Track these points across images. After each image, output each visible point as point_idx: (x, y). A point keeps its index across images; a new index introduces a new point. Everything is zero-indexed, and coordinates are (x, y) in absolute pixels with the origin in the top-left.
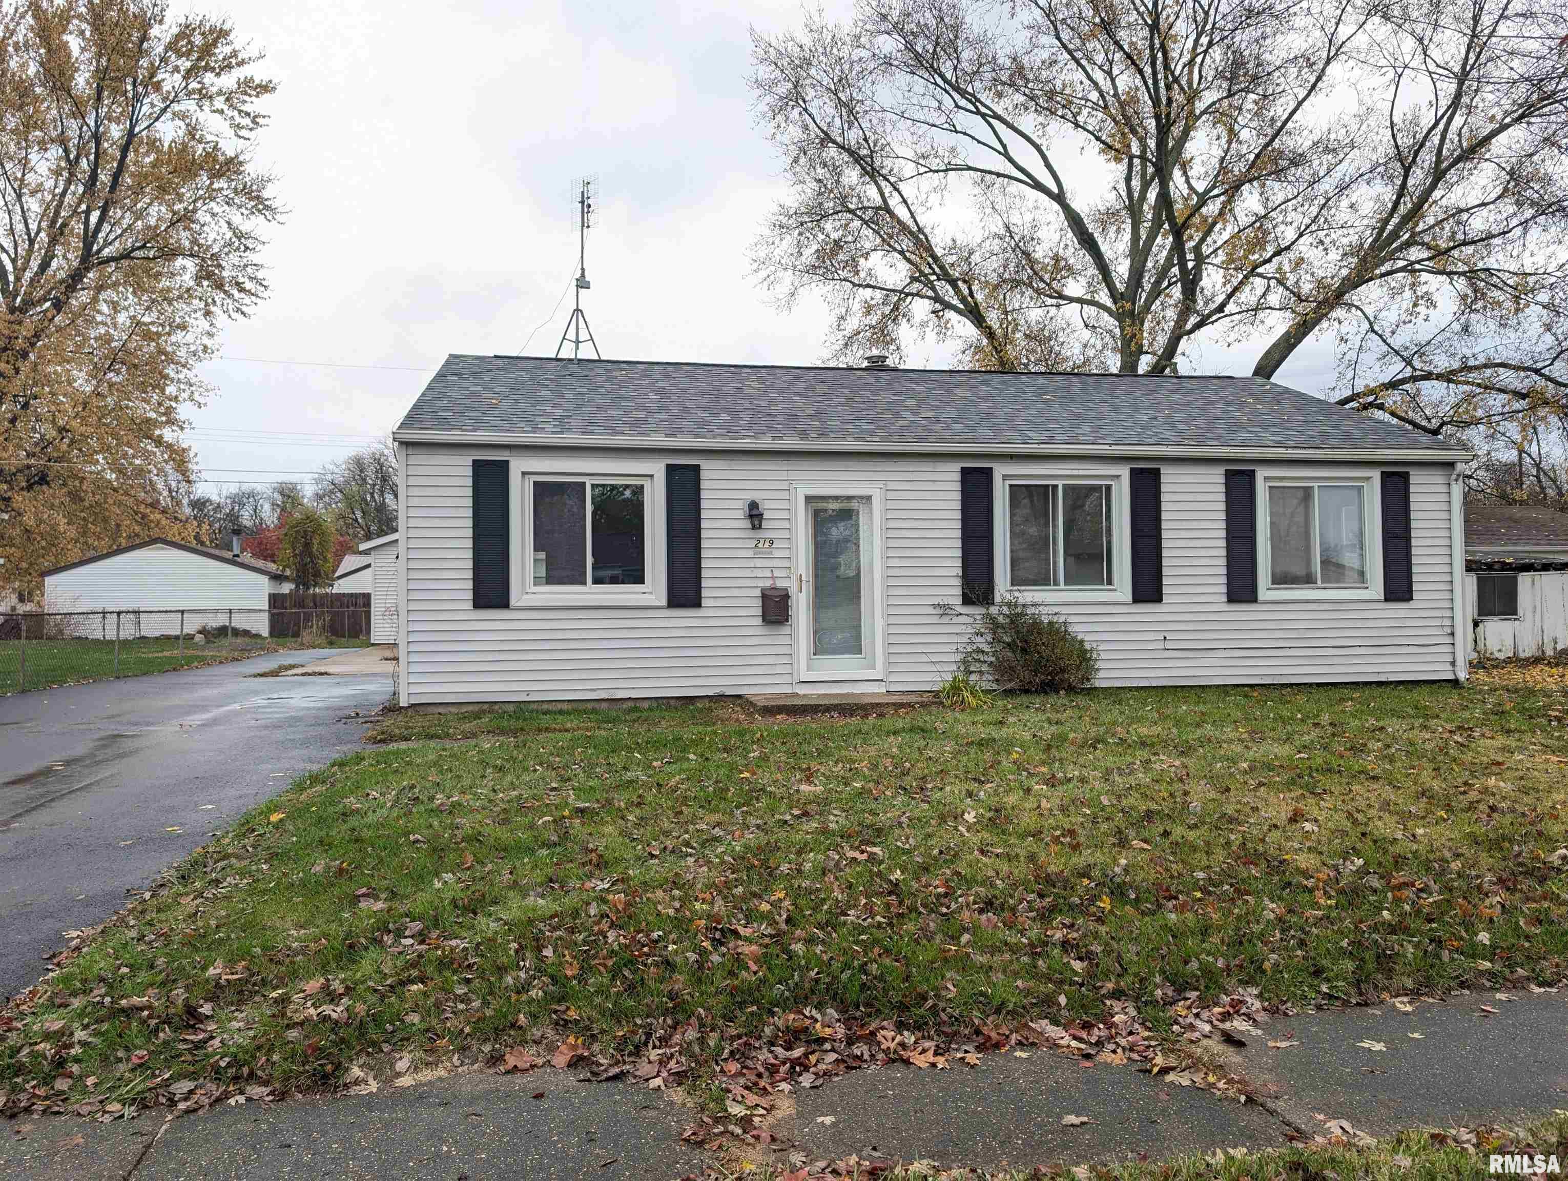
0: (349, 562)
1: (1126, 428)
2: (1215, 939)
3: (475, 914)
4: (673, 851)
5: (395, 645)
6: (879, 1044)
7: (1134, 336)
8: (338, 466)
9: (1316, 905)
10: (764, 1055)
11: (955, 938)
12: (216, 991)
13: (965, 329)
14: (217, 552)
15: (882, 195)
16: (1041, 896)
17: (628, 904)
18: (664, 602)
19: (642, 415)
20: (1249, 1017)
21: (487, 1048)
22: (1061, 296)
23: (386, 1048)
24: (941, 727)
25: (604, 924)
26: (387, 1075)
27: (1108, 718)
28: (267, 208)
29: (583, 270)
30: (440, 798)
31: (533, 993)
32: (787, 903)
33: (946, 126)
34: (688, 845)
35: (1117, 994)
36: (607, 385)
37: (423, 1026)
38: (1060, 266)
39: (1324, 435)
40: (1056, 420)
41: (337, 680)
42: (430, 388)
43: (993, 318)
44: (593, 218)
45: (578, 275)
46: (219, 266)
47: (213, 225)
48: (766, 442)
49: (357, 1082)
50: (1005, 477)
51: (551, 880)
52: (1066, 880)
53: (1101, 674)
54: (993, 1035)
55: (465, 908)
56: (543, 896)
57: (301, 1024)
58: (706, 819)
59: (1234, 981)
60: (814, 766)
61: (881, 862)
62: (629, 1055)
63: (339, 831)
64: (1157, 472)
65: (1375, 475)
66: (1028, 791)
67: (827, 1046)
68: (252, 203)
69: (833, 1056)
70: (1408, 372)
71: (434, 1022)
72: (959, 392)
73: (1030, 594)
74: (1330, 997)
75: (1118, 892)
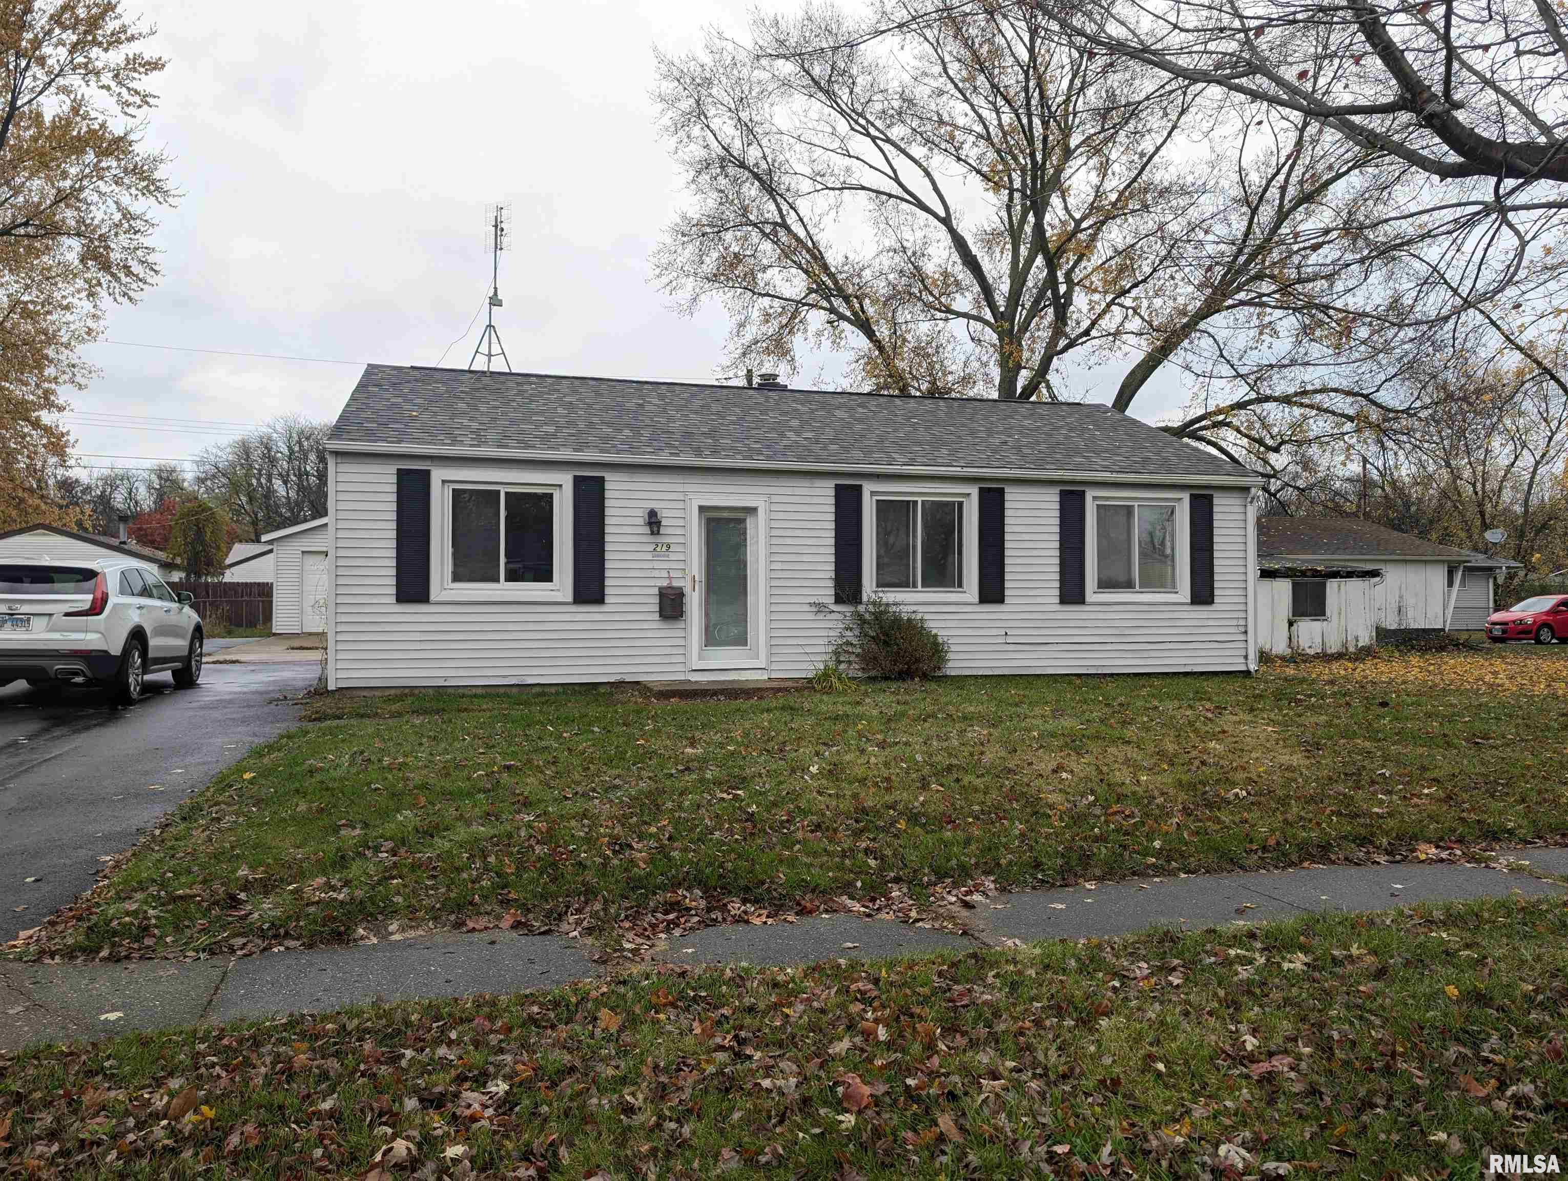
0: (239, 550)
1: (978, 451)
2: (973, 847)
3: (433, 837)
4: (583, 795)
5: (323, 634)
6: (729, 911)
7: (1011, 354)
8: (222, 450)
9: (1051, 826)
10: (649, 918)
11: (790, 847)
12: (246, 886)
13: (857, 340)
14: (102, 539)
15: (780, 211)
16: (857, 821)
17: (549, 829)
18: (570, 599)
19: (551, 429)
20: (984, 893)
21: (452, 917)
22: (949, 311)
23: (380, 917)
24: (806, 706)
25: (533, 842)
26: (384, 935)
27: (944, 700)
28: (158, 189)
29: (496, 288)
30: (387, 760)
31: (484, 883)
32: (670, 828)
33: (839, 151)
34: (594, 790)
35: (897, 880)
36: (519, 399)
37: (407, 904)
38: (949, 283)
39: (1146, 460)
40: (920, 444)
41: (253, 668)
42: (353, 398)
43: (883, 331)
44: (505, 240)
45: (491, 294)
46: (107, 248)
47: (100, 205)
48: (664, 458)
49: (362, 938)
50: (873, 493)
51: (488, 814)
52: (878, 812)
53: (950, 664)
54: (808, 905)
55: (425, 833)
56: (482, 825)
57: (318, 903)
58: (609, 772)
59: (980, 871)
60: (698, 735)
61: (742, 801)
62: (555, 919)
63: (310, 783)
64: (1001, 492)
65: (1186, 497)
66: (863, 751)
67: (693, 912)
68: (145, 184)
69: (696, 919)
70: (1253, 395)
71: (414, 902)
72: (839, 413)
73: (893, 595)
74: (1043, 881)
75: (913, 818)
